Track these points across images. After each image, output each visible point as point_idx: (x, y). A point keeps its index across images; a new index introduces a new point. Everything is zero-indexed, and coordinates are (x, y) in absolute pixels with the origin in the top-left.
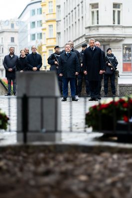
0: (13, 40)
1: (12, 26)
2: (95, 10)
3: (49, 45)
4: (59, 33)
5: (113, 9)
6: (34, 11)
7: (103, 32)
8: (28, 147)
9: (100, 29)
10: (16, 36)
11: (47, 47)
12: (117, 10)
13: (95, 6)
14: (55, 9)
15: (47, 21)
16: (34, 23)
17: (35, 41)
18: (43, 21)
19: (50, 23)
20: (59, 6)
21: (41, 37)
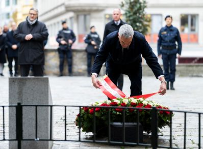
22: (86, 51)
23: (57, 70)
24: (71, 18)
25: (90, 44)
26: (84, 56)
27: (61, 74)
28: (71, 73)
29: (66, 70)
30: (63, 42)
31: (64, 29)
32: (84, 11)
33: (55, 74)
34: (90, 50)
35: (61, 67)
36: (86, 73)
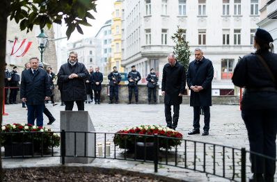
0: (91, 52)
1: (91, 42)
2: (148, 34)
3: (116, 57)
4: (123, 50)
5: (161, 33)
6: (106, 32)
7: (154, 50)
8: (64, 168)
9: (152, 47)
10: (93, 50)
11: (115, 59)
12: (164, 34)
13: (148, 31)
14: (121, 32)
15: (115, 40)
16: (106, 41)
17: (106, 54)
18: (112, 40)
19: (117, 42)
20: (123, 30)
21: (111, 51)
22: (147, 86)
23: (127, 99)
24: (146, 62)
25: (150, 81)
26: (146, 89)
27: (130, 102)
28: (137, 102)
29: (134, 99)
30: (131, 80)
31: (133, 71)
32: (154, 57)
33: (126, 102)
34: (151, 86)
35: (130, 97)
36: (148, 101)
